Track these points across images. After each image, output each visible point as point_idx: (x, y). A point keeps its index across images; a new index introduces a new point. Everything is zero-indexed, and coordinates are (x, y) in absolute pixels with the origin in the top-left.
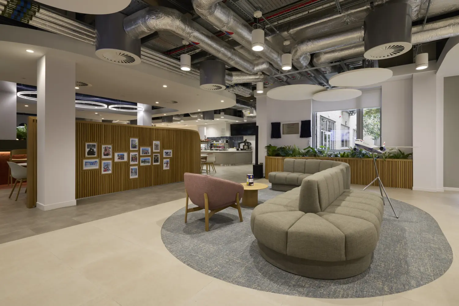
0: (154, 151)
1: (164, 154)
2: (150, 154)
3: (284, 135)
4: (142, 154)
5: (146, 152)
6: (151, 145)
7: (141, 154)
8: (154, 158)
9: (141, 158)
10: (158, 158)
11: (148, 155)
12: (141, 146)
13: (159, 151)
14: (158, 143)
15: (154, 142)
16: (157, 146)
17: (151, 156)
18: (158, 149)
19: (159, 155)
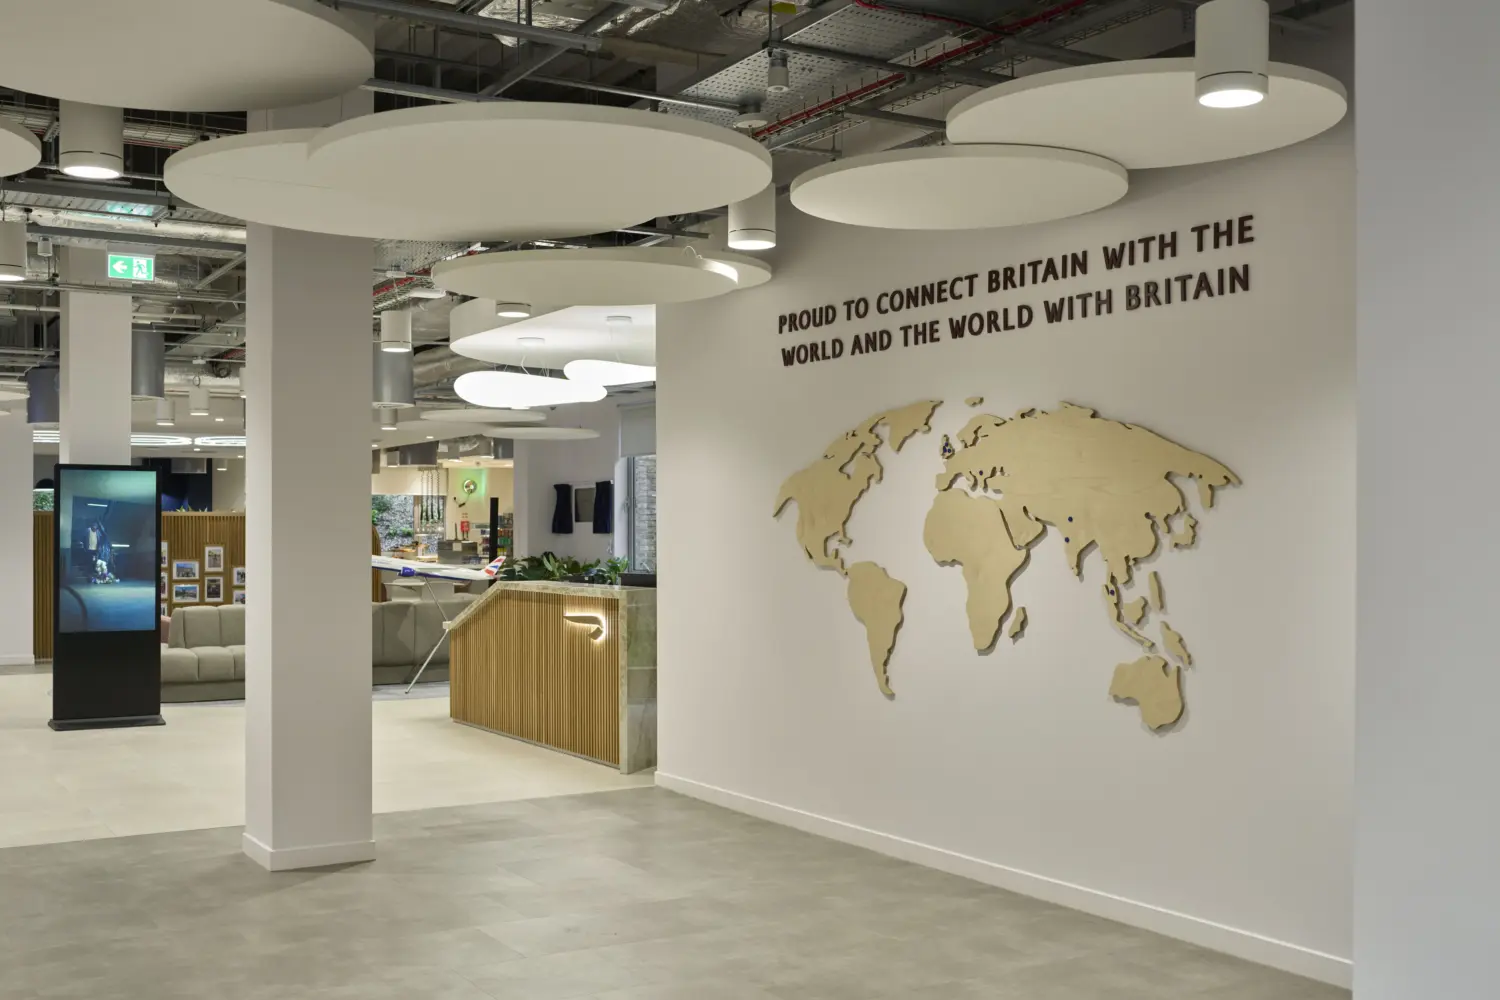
0: (208, 569)
1: (235, 576)
2: (197, 577)
3: (579, 523)
4: (178, 576)
5: (186, 573)
6: (200, 556)
7: (175, 577)
8: (209, 588)
9: (175, 587)
10: (219, 586)
11: (192, 578)
12: (175, 558)
13: (221, 569)
14: (219, 550)
15: (208, 549)
16: (215, 558)
17: (200, 581)
18: (220, 566)
19: (221, 579)
